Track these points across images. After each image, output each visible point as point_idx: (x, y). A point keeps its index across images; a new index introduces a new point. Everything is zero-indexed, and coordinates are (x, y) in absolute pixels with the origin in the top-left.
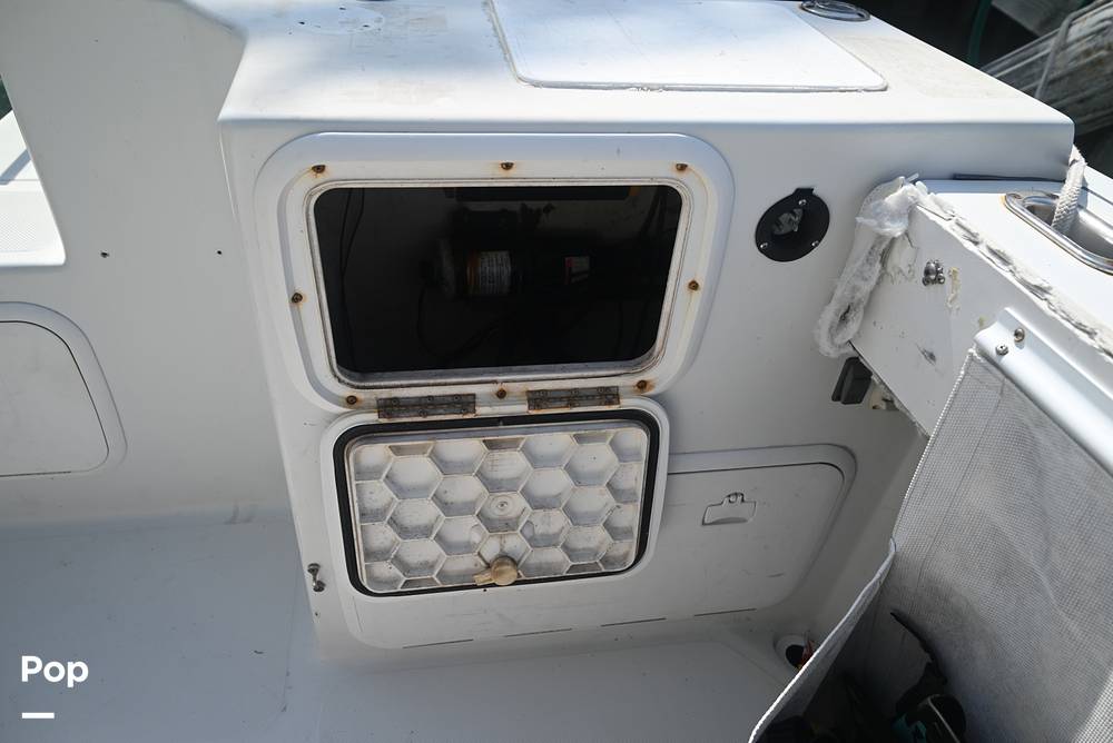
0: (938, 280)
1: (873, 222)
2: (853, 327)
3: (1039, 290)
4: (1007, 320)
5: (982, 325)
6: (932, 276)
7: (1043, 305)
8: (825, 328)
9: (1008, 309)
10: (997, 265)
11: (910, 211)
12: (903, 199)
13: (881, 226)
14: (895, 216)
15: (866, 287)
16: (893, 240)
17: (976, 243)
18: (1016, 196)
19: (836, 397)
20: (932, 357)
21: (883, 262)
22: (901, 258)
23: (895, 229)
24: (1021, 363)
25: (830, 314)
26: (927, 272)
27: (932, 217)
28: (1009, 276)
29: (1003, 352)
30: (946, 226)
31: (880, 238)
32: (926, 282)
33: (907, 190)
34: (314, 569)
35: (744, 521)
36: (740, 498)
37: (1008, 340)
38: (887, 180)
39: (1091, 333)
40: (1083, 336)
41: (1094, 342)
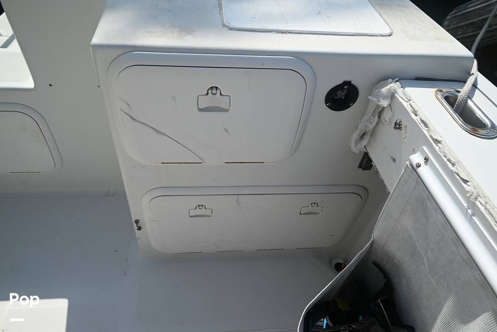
0: (400, 128)
1: (375, 99)
2: (365, 142)
3: (437, 141)
4: (423, 152)
5: (414, 152)
6: (398, 126)
7: (437, 148)
8: (353, 142)
9: (424, 147)
10: (422, 126)
11: (392, 96)
12: (390, 89)
13: (379, 101)
14: (385, 98)
15: (371, 127)
16: (384, 108)
17: (416, 115)
18: (441, 91)
19: (360, 167)
20: (394, 160)
21: (379, 117)
22: (387, 115)
23: (385, 103)
24: (425, 172)
25: (356, 135)
26: (395, 124)
27: (401, 100)
28: (426, 132)
29: (419, 166)
30: (406, 105)
31: (378, 106)
32: (395, 128)
33: (394, 86)
35: (318, 214)
36: (316, 205)
37: (422, 161)
38: (384, 79)
39: (453, 165)
40: (450, 165)
41: (454, 169)
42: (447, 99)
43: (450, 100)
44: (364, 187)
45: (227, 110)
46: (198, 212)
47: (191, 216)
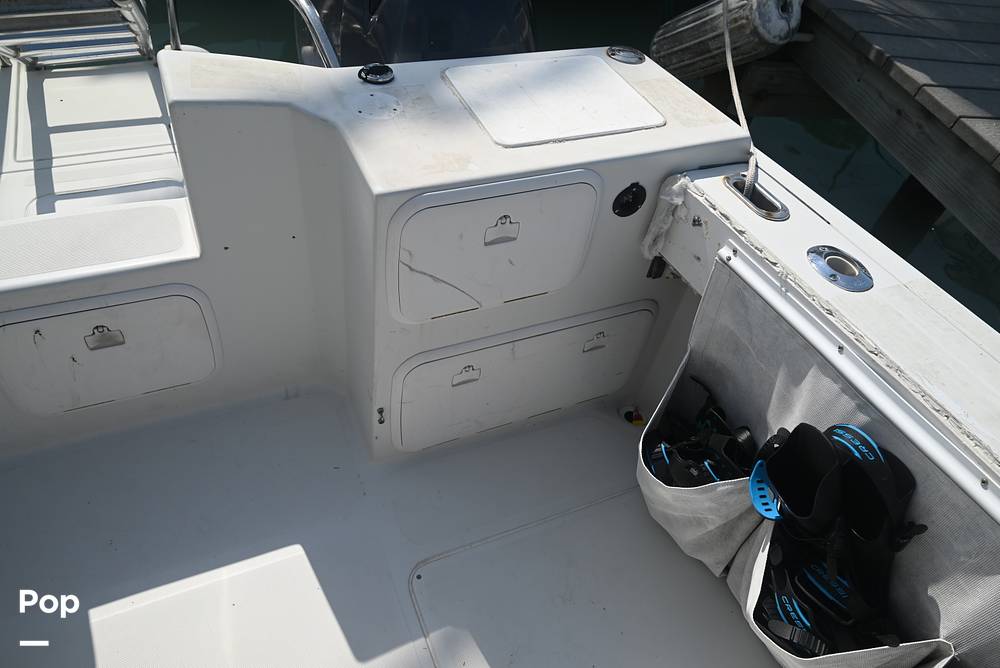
0: (700, 225)
1: (668, 198)
2: (660, 245)
3: (742, 232)
4: (730, 245)
5: (720, 246)
6: (697, 223)
7: (743, 239)
8: (646, 247)
9: (730, 240)
10: (723, 220)
11: (684, 192)
12: (681, 186)
13: (672, 200)
14: (678, 195)
15: (666, 227)
16: (677, 206)
17: (715, 209)
18: (727, 178)
19: (649, 275)
20: (699, 259)
21: (673, 215)
22: (681, 213)
23: (678, 201)
24: (737, 264)
25: (649, 239)
26: (694, 221)
27: (695, 195)
28: (729, 225)
29: (729, 259)
30: (701, 199)
31: (672, 205)
32: (694, 225)
33: (683, 181)
34: (381, 411)
35: (603, 346)
36: (602, 335)
37: (731, 254)
38: (673, 174)
39: (761, 251)
40: (759, 253)
41: (762, 255)
42: (736, 185)
43: (739, 186)
44: (652, 300)
45: (515, 239)
46: (465, 376)
47: (453, 386)
